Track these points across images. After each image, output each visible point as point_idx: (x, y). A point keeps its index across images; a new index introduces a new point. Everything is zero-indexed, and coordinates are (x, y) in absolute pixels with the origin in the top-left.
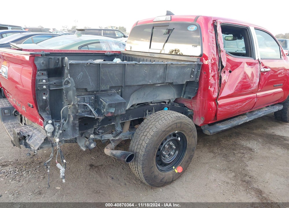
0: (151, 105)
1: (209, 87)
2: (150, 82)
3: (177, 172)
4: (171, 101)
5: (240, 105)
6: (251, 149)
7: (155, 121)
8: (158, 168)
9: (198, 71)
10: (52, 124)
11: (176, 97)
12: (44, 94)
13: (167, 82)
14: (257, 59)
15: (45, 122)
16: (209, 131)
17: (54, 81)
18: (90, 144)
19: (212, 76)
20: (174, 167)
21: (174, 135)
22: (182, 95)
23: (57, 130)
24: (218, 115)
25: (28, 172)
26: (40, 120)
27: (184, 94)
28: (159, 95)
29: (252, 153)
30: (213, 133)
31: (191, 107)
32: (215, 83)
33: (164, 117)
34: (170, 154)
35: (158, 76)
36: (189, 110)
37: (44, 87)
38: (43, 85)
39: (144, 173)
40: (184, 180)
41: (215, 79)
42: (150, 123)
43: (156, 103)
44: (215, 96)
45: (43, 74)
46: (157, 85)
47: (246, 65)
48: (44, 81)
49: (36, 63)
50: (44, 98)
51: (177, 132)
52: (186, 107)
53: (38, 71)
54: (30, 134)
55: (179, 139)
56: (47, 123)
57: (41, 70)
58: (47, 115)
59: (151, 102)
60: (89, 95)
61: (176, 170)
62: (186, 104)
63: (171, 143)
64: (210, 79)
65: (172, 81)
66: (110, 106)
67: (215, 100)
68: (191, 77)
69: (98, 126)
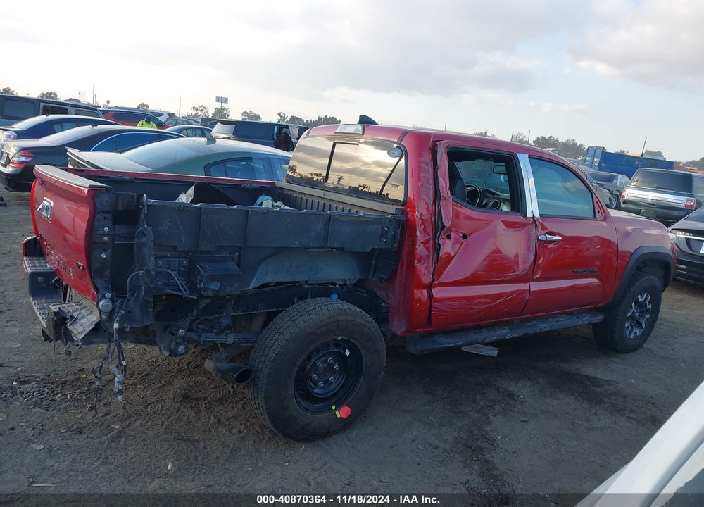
0: (306, 286)
1: (416, 262)
2: (296, 244)
3: (339, 417)
4: (348, 283)
5: (488, 303)
6: (511, 395)
7: (297, 315)
8: (299, 403)
9: (395, 232)
10: (112, 299)
11: (358, 276)
12: (104, 249)
13: (332, 246)
14: (529, 215)
15: (100, 295)
16: (415, 345)
17: (121, 229)
18: (178, 345)
19: (422, 243)
20: (334, 407)
21: (337, 344)
22: (371, 273)
23: (117, 310)
24: (433, 318)
25: (66, 395)
26: (93, 291)
27: (374, 272)
28: (321, 270)
29: (512, 402)
30: (422, 351)
31: (386, 297)
32: (428, 256)
33: (314, 309)
34: (327, 381)
35: (313, 234)
36: (383, 304)
37: (106, 239)
38: (104, 235)
39: (267, 409)
40: (354, 435)
41: (427, 249)
42: (289, 318)
43: (318, 284)
44: (426, 279)
45: (105, 218)
46: (310, 250)
47: (502, 226)
48: (106, 229)
49: (96, 200)
50: (104, 256)
51: (339, 338)
52: (379, 297)
53: (99, 213)
54: (75, 314)
55: (347, 353)
56: (103, 297)
57: (103, 212)
58: (104, 285)
59: (306, 282)
60: (179, 258)
61: (337, 413)
62: (379, 293)
63: (330, 360)
64: (417, 246)
65: (341, 246)
66: (212, 278)
67: (429, 287)
68: (381, 241)
69: (197, 315)
